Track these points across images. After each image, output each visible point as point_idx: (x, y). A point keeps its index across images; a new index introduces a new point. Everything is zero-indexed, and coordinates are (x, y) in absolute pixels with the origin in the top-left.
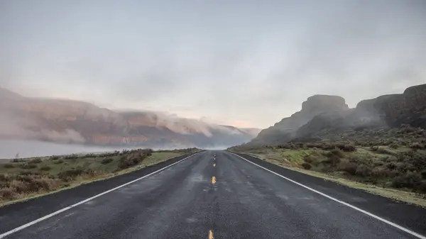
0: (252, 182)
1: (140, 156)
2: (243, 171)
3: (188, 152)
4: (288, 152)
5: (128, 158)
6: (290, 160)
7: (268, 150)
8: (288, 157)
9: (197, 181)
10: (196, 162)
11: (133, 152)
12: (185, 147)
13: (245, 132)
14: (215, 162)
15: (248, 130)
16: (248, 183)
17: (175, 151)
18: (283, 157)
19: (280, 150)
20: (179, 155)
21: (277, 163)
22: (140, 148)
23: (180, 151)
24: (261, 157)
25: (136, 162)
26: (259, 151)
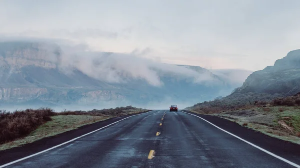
0: (209, 156)
1: (31, 121)
2: (201, 141)
3: (117, 114)
4: (288, 112)
5: (10, 124)
6: (291, 125)
7: (256, 108)
8: (287, 120)
9: (126, 156)
10: (128, 130)
11: (17, 114)
12: (112, 105)
13: (221, 78)
14: (160, 129)
15: (227, 73)
16: (203, 158)
17: (93, 113)
18: (280, 119)
19: (276, 108)
20: (99, 119)
21: (264, 130)
22: (29, 108)
23: (104, 112)
24: (242, 120)
25: (23, 132)
26: (240, 110)
